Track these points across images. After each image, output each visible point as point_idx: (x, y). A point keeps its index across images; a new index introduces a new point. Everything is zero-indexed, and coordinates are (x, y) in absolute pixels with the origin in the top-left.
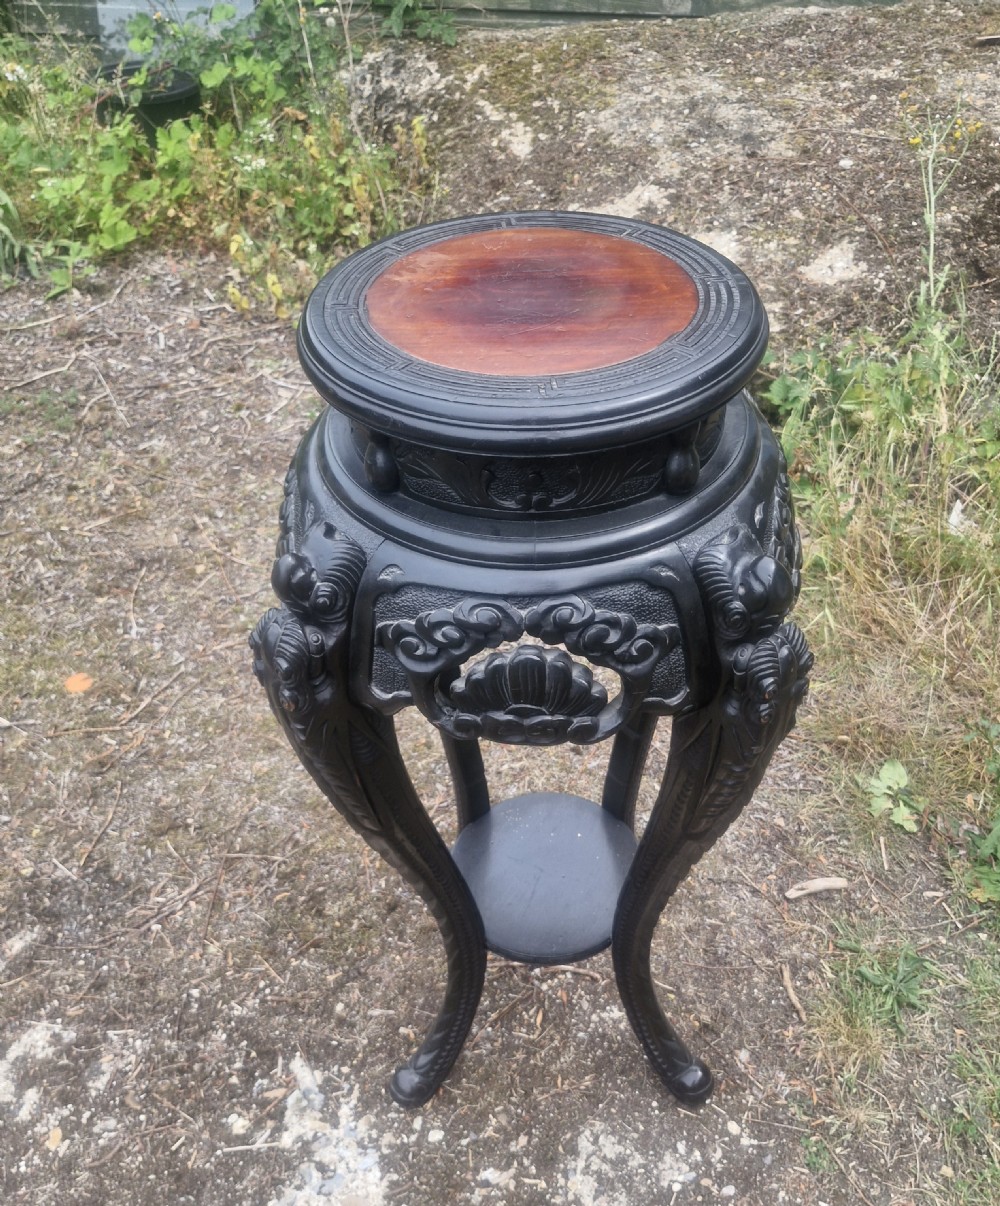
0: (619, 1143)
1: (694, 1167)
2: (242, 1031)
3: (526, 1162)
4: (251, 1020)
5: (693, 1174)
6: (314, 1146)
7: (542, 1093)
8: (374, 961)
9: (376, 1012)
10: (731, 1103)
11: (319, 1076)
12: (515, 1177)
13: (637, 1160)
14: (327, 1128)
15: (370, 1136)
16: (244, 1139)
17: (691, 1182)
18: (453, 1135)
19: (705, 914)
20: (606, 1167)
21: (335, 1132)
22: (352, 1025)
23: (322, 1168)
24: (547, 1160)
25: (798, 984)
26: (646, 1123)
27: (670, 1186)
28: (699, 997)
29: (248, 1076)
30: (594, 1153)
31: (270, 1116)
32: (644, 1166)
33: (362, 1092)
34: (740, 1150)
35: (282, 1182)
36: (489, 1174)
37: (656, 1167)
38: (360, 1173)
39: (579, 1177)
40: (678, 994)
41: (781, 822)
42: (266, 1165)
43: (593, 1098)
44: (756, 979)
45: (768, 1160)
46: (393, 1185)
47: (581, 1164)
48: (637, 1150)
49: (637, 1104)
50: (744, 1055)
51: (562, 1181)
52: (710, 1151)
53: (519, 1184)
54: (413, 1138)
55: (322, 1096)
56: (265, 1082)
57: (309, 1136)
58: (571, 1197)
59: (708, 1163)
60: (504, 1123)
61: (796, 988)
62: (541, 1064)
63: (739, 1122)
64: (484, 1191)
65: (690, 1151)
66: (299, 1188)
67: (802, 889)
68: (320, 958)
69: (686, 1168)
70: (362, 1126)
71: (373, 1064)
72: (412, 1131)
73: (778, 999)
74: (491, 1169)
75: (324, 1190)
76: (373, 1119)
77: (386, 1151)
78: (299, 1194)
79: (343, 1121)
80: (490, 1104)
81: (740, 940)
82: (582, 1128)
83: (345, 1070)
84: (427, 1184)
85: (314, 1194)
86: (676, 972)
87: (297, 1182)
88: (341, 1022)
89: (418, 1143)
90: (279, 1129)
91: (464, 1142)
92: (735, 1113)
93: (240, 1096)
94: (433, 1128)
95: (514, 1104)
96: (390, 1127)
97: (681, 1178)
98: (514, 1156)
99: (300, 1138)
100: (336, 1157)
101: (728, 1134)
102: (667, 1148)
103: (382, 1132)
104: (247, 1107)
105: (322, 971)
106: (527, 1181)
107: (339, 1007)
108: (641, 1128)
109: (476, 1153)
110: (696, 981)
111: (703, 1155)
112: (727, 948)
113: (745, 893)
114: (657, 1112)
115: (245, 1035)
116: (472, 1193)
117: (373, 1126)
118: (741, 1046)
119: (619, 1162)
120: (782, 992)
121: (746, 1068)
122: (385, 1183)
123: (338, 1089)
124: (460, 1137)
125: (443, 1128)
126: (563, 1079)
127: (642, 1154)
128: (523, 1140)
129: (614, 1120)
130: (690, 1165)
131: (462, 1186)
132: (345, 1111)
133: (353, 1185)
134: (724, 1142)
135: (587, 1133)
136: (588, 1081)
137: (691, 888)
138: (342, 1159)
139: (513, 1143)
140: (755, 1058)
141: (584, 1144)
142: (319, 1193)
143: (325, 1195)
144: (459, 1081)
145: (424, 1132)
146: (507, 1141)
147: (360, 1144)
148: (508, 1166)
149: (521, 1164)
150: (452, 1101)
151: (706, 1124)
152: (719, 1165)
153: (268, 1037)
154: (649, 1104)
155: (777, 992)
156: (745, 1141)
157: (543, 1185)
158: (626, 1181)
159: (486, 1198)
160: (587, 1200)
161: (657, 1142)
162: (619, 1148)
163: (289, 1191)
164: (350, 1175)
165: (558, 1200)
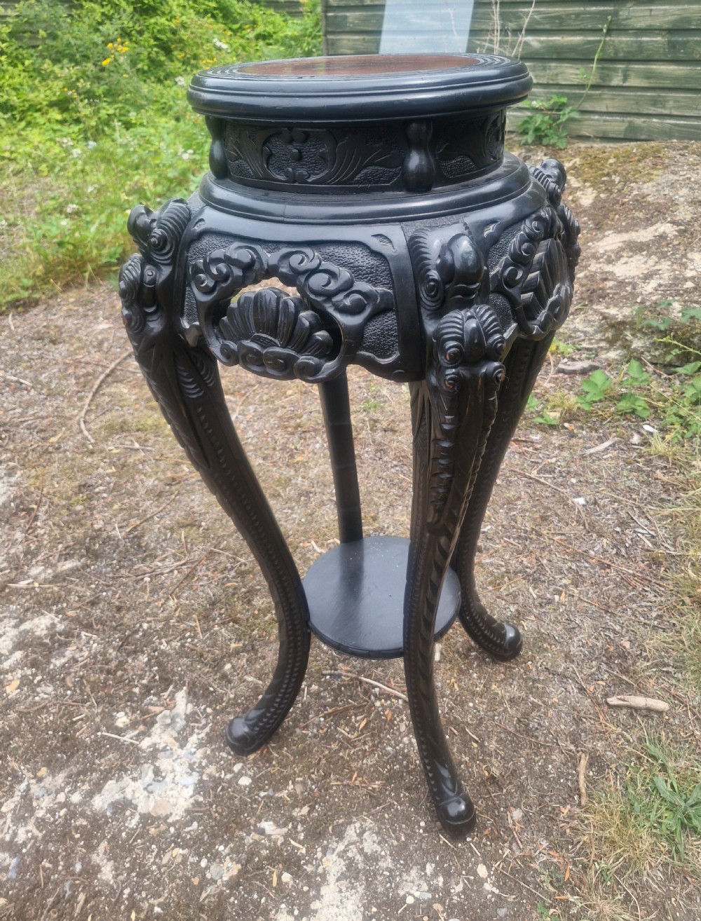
0: (379, 843)
1: (433, 890)
2: (159, 661)
3: (300, 828)
4: (168, 655)
5: (429, 896)
6: (160, 755)
7: (337, 780)
9: (250, 679)
10: (489, 848)
11: (190, 707)
12: (286, 836)
13: (387, 863)
14: (176, 746)
15: (201, 763)
16: (119, 731)
17: (425, 901)
18: (257, 784)
19: (531, 693)
20: (359, 858)
21: (180, 751)
22: (230, 682)
23: (157, 772)
24: (317, 834)
25: (591, 773)
26: (409, 837)
27: (404, 897)
28: (498, 754)
29: (147, 690)
30: (355, 843)
31: (145, 723)
32: (390, 871)
33: (212, 730)
34: (480, 892)
35: (126, 771)
36: (268, 826)
37: (401, 875)
38: (180, 786)
39: (334, 857)
40: (482, 746)
41: (627, 645)
42: (122, 754)
43: (375, 798)
44: (554, 757)
45: (502, 912)
46: (197, 803)
47: (341, 847)
48: (391, 855)
49: (408, 818)
50: (517, 814)
51: (319, 855)
52: (453, 881)
53: (286, 843)
54: (229, 776)
55: (184, 722)
56: (155, 699)
57: (161, 746)
58: (320, 870)
59: (447, 891)
60: (298, 791)
61: (587, 776)
62: (346, 757)
63: (489, 868)
64: (257, 837)
65: (435, 875)
66: (134, 779)
67: (624, 700)
68: (233, 631)
69: (425, 887)
70: (200, 753)
72: (231, 771)
73: (567, 780)
74: (271, 822)
75: (150, 788)
76: (209, 752)
77: (205, 778)
78: (132, 783)
79: (189, 745)
80: (295, 773)
81: (554, 722)
82: (354, 819)
83: (209, 710)
84: (220, 814)
85: (142, 787)
86: (487, 728)
87: (135, 775)
88: (224, 676)
89: (230, 782)
90: (146, 734)
91: (262, 794)
92: (488, 860)
93: (134, 702)
94: (246, 775)
95: (312, 780)
96: (218, 763)
97: (417, 894)
98: (292, 819)
99: (155, 745)
100: (170, 768)
101: (475, 874)
102: (417, 864)
103: (210, 763)
104: (133, 711)
105: (230, 639)
106: (293, 842)
107: (228, 666)
108: (403, 839)
109: (266, 805)
110: (500, 741)
111: (445, 883)
112: (539, 724)
113: (572, 687)
114: (421, 831)
115: (159, 664)
116: (249, 834)
117: (206, 756)
118: (517, 806)
119: (372, 859)
120: (573, 775)
121: (514, 825)
122: (192, 801)
123: (197, 721)
124: (262, 789)
125: (253, 778)
126: (358, 776)
127: (394, 860)
128: (305, 810)
129: (384, 823)
130: (429, 885)
131: (244, 826)
132: (194, 739)
133: (170, 793)
134: (468, 879)
135: (358, 825)
136: (376, 785)
137: (527, 670)
138: (173, 771)
139: (297, 809)
140: (527, 819)
141: (351, 833)
142: (145, 789)
143: (149, 792)
144: (281, 748)
145: (240, 774)
146: (294, 806)
147: (191, 767)
148: (285, 825)
149: (295, 828)
150: (269, 761)
151: (459, 858)
152: (455, 898)
153: (172, 670)
154: (418, 822)
155: (568, 774)
156: (488, 887)
157: (304, 851)
158: (371, 877)
159: (256, 843)
160: (331, 878)
161: (411, 855)
162: (377, 848)
163: (127, 779)
164: (172, 785)
165: (309, 868)
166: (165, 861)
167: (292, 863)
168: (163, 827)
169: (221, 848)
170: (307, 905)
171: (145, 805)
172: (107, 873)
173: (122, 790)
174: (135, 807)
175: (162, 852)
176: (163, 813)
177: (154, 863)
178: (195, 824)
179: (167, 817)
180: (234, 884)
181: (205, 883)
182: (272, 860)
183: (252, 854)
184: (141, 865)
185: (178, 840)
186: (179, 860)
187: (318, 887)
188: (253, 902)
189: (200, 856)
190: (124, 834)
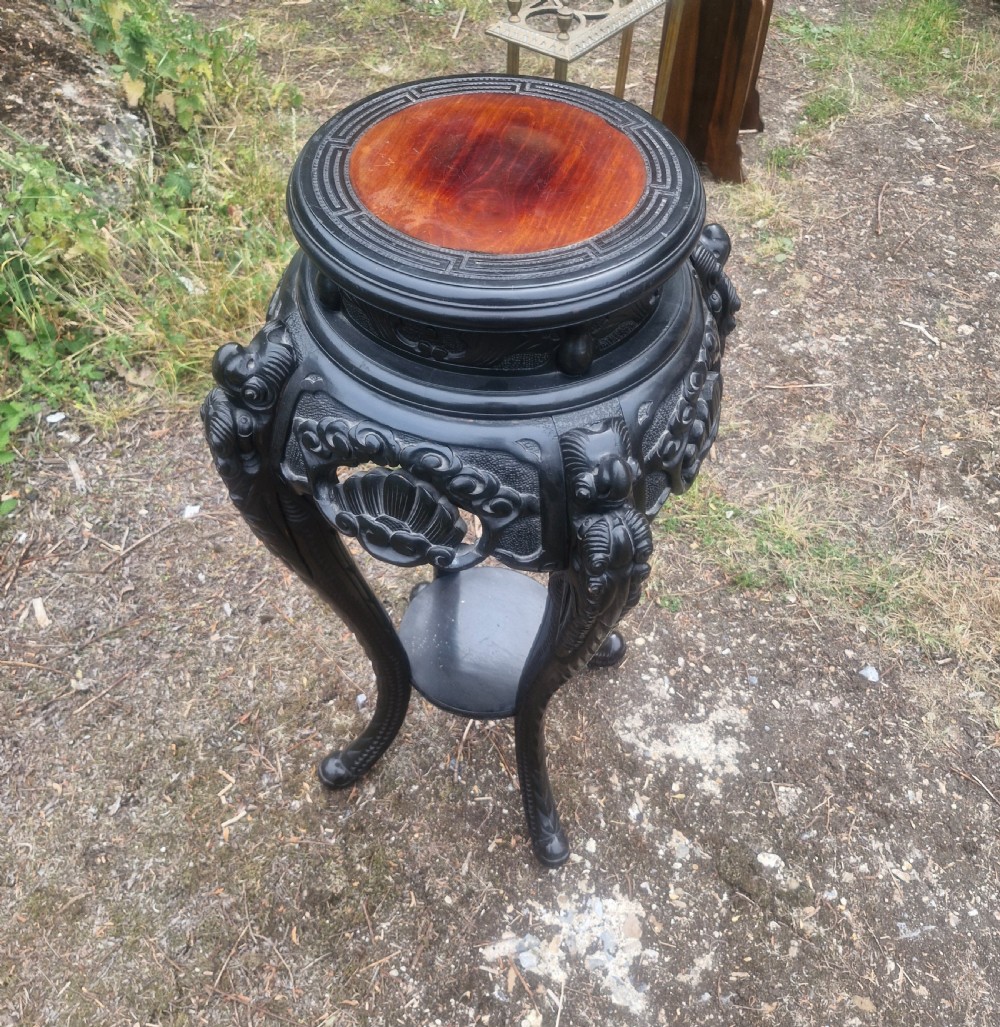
0: (633, 714)
1: (661, 675)
2: (438, 1002)
3: (631, 782)
4: (429, 991)
5: (665, 678)
6: (573, 951)
7: (582, 753)
8: (411, 859)
9: (465, 867)
11: (507, 935)
12: (641, 794)
13: (648, 707)
14: (558, 938)
15: (577, 901)
16: (550, 1017)
17: (670, 680)
18: (594, 831)
20: (648, 730)
21: (564, 931)
22: (471, 893)
23: (593, 949)
24: (632, 767)
26: (624, 691)
27: (671, 694)
29: (485, 1004)
30: (635, 733)
31: (534, 988)
32: (654, 705)
33: (535, 898)
34: (656, 644)
35: (598, 986)
36: (633, 812)
37: (656, 697)
38: (605, 916)
39: (651, 749)
42: (579, 999)
43: (595, 717)
45: (666, 632)
46: (624, 890)
47: (642, 745)
48: (641, 705)
49: (608, 693)
51: (650, 763)
52: (652, 661)
53: (647, 793)
54: (588, 864)
55: (528, 936)
56: (497, 988)
57: (562, 954)
58: (663, 760)
59: (660, 666)
60: (596, 789)
63: (638, 637)
64: (645, 821)
65: (649, 673)
66: (605, 973)
68: (387, 908)
69: (660, 680)
70: (566, 906)
71: (514, 882)
72: (582, 864)
74: (630, 810)
75: (612, 951)
76: (563, 894)
77: (593, 890)
79: (556, 922)
80: (579, 795)
82: (616, 735)
83: (510, 909)
84: (628, 863)
85: (614, 960)
87: (600, 974)
88: (464, 901)
89: (594, 861)
90: (547, 981)
91: (603, 824)
92: (632, 635)
93: (504, 1014)
94: (585, 845)
95: (584, 778)
96: (574, 882)
97: (667, 686)
98: (625, 789)
99: (562, 964)
100: (587, 934)
101: (643, 646)
102: (644, 686)
103: (575, 890)
104: (518, 1010)
105: (403, 910)
106: (645, 787)
107: (448, 900)
108: (626, 696)
109: (615, 817)
111: (654, 667)
114: (617, 682)
115: (445, 999)
116: (644, 830)
117: (568, 896)
119: (647, 719)
122: (619, 896)
123: (526, 919)
124: (598, 827)
125: (587, 838)
126: (575, 734)
127: (644, 703)
128: (614, 779)
129: (615, 712)
130: (659, 677)
131: (637, 837)
132: (548, 918)
133: (615, 925)
134: (648, 651)
135: (620, 733)
136: (582, 718)
138: (590, 929)
139: (614, 788)
141: (628, 738)
142: (614, 956)
143: (617, 951)
145: (585, 854)
146: (612, 792)
147: (581, 911)
148: (632, 796)
149: (632, 787)
151: (633, 656)
152: (663, 660)
153: (455, 976)
154: (611, 685)
156: (651, 639)
157: (651, 775)
158: (662, 720)
159: (652, 820)
160: (669, 750)
161: (639, 691)
162: (637, 716)
163: (606, 982)
164: (607, 926)
165: (664, 770)
166: (683, 905)
167: (663, 783)
168: (652, 919)
169: (661, 852)
170: (693, 767)
171: (633, 947)
172: (705, 962)
173: (620, 982)
174: (637, 959)
175: (676, 912)
176: (637, 925)
177: (687, 916)
178: (644, 885)
179: (640, 919)
180: (690, 833)
181: (695, 859)
182: (663, 803)
183: (662, 822)
184: (693, 927)
185: (663, 898)
186: (680, 890)
187: (677, 761)
188: (700, 813)
189: (672, 872)
190: (667, 959)
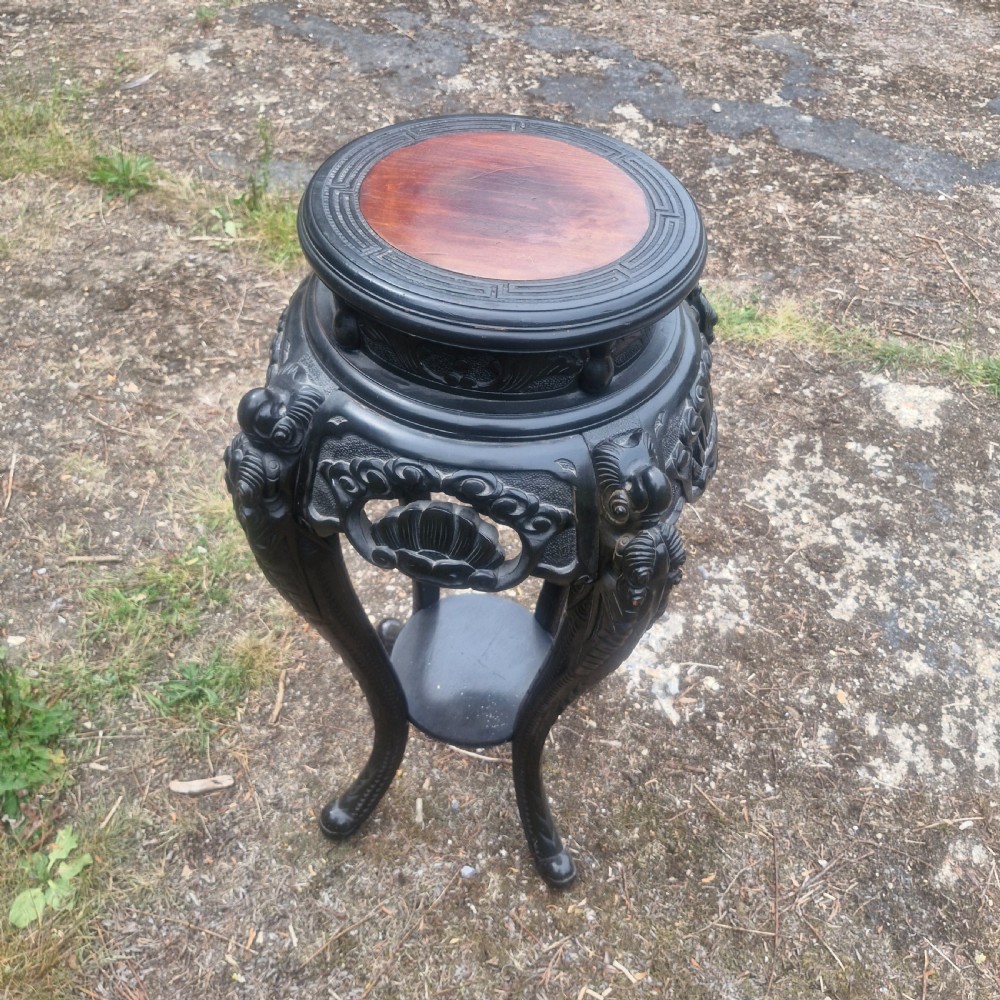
2: (724, 751)
4: (717, 757)
6: (656, 660)
9: (614, 743)
11: (657, 705)
14: (648, 671)
16: (708, 673)
21: (642, 667)
22: (633, 736)
25: (270, 707)
29: (711, 716)
31: (689, 684)
33: (624, 688)
35: (674, 643)
42: (687, 653)
55: (653, 691)
56: (696, 709)
57: (660, 667)
61: (275, 703)
71: (616, 704)
78: (663, 635)
79: (637, 673)
81: (296, 747)
83: (637, 706)
86: (364, 729)
88: (642, 740)
90: (682, 676)
93: (713, 702)
99: (666, 667)
104: (708, 693)
107: (645, 752)
110: (352, 716)
112: (312, 743)
115: (718, 744)
120: (288, 701)
123: (642, 694)
132: (636, 679)
153: (700, 739)
155: (291, 700)
163: (670, 638)
173: (668, 630)
